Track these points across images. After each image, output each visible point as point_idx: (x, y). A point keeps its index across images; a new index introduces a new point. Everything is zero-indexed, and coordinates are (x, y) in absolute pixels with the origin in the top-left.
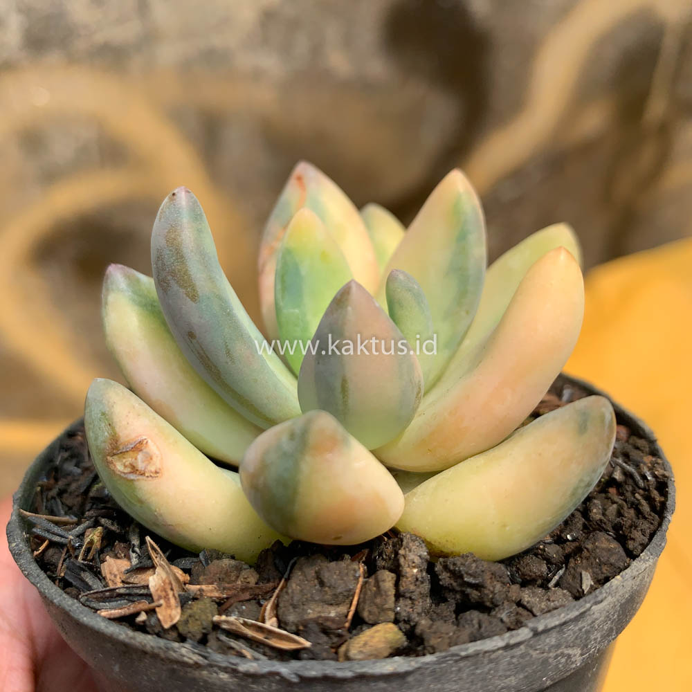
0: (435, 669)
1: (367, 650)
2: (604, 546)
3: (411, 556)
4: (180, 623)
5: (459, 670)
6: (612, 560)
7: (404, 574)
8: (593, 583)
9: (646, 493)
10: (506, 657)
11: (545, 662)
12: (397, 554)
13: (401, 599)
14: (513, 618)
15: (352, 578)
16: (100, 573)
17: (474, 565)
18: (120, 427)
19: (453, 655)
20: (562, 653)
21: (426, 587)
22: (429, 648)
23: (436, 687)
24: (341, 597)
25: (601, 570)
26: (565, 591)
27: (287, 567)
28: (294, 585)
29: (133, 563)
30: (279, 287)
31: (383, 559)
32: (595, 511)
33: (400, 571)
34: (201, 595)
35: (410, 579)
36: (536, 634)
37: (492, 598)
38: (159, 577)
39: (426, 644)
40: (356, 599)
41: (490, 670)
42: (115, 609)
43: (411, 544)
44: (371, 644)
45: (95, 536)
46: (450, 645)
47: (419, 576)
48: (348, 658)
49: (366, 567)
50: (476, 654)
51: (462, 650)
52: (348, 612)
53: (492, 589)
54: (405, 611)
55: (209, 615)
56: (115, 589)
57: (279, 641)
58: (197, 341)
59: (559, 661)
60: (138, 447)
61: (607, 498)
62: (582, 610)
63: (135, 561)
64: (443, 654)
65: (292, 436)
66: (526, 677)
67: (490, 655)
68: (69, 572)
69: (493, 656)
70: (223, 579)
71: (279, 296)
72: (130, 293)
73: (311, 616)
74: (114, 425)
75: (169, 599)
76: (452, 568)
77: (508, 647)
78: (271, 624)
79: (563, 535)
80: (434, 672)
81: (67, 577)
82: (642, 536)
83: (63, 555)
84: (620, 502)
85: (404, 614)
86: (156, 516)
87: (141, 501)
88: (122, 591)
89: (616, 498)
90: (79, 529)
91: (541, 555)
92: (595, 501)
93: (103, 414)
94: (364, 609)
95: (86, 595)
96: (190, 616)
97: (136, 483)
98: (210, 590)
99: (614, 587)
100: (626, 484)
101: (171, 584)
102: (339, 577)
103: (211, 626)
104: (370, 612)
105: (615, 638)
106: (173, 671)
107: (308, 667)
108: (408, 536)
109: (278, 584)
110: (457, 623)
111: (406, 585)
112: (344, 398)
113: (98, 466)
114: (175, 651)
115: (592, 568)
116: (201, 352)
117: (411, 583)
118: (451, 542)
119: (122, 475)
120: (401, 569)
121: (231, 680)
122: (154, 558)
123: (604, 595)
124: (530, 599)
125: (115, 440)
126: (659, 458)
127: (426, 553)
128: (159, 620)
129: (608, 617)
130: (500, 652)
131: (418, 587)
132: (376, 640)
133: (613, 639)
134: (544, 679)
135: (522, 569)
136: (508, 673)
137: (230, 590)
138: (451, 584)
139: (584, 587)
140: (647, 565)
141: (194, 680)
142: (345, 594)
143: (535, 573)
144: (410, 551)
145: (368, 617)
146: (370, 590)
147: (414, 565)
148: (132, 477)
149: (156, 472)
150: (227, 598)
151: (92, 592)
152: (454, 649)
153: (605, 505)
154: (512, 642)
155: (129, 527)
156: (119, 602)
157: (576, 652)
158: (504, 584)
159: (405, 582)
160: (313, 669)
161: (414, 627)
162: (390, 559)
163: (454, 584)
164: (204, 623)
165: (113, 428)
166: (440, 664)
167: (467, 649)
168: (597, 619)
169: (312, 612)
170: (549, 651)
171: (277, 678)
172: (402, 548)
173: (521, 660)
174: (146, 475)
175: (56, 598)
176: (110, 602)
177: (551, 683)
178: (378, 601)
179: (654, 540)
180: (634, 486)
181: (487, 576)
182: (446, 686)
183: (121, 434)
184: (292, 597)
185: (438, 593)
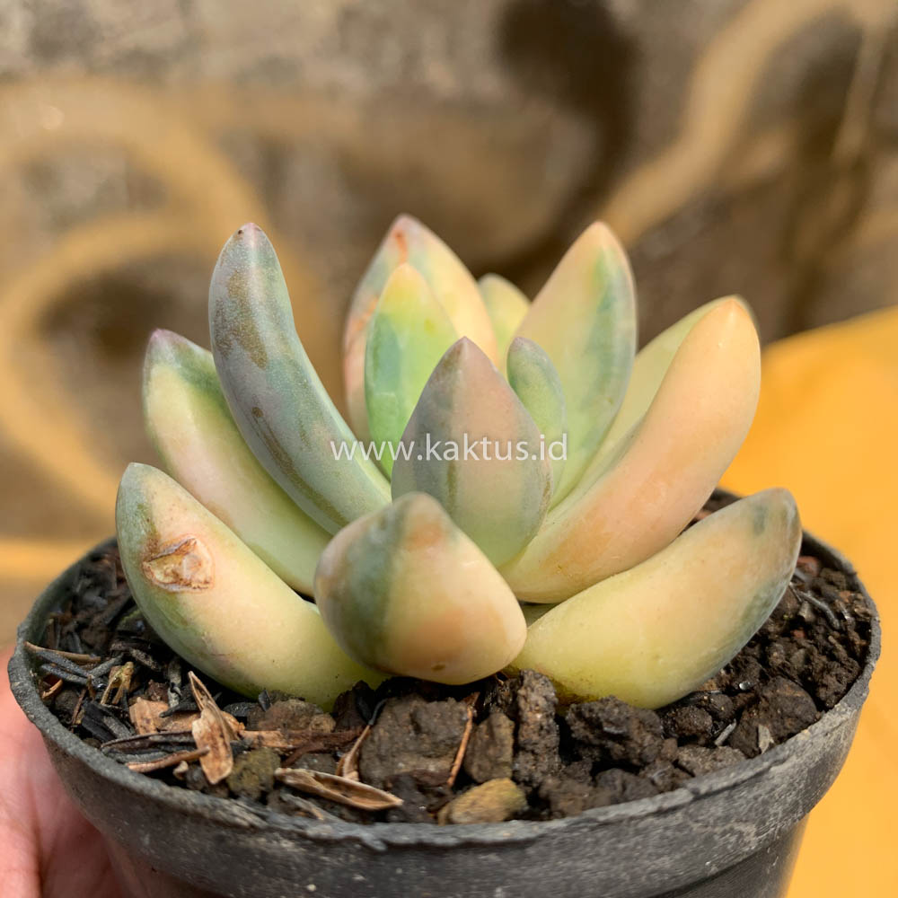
0: (563, 839)
1: (476, 811)
2: (787, 694)
3: (534, 697)
4: (231, 778)
5: (597, 842)
6: (798, 711)
7: (524, 719)
8: (772, 741)
9: (843, 635)
10: (656, 827)
11: (709, 840)
12: (515, 696)
13: (521, 753)
14: (667, 780)
15: (457, 722)
16: (128, 719)
17: (616, 710)
18: (161, 522)
19: (590, 820)
20: (732, 829)
21: (553, 739)
22: (556, 813)
23: (565, 865)
24: (442, 746)
25: (783, 724)
26: (736, 750)
27: (372, 713)
28: (381, 731)
29: (172, 706)
30: (370, 363)
31: (498, 705)
32: (775, 654)
33: (520, 717)
34: (260, 744)
35: (532, 726)
36: (698, 797)
37: (640, 754)
38: (205, 721)
39: (553, 808)
40: (462, 750)
41: (637, 844)
42: (147, 762)
43: (534, 683)
44: (481, 803)
45: (124, 673)
46: (584, 808)
47: (544, 723)
48: (449, 821)
49: (475, 711)
50: (619, 822)
51: (600, 814)
52: (452, 767)
53: (640, 741)
54: (526, 768)
55: (270, 768)
56: (147, 737)
57: (360, 799)
58: (264, 421)
59: (727, 839)
60: (183, 549)
61: (792, 642)
62: (758, 770)
63: (174, 703)
64: (576, 819)
65: (383, 524)
66: (683, 858)
67: (637, 824)
68: (87, 719)
69: (642, 825)
70: (289, 725)
71: (370, 375)
72: (180, 366)
73: (404, 771)
74: (154, 520)
75: (217, 749)
76: (587, 715)
77: (661, 813)
78: (350, 778)
79: (734, 684)
80: (562, 843)
81: (85, 725)
82: (837, 683)
83: (81, 699)
84: (808, 646)
85: (524, 773)
86: (203, 642)
87: (185, 622)
88: (157, 739)
89: (804, 642)
90: (102, 668)
91: (705, 707)
92: (777, 645)
93: (140, 506)
94: (472, 763)
95: (110, 745)
96: (245, 769)
97: (179, 597)
98: (273, 739)
99: (800, 744)
100: (817, 625)
101: (221, 729)
102: (440, 721)
103: (271, 782)
104: (480, 767)
105: (802, 817)
106: (221, 839)
107: (398, 831)
108: (531, 673)
109: (361, 733)
110: (595, 783)
111: (528, 734)
112: (450, 491)
113: (131, 577)
114: (224, 810)
115: (772, 722)
116: (269, 435)
117: (534, 732)
118: (587, 681)
119: (162, 586)
120: (520, 713)
121: (296, 850)
122: (199, 699)
123: (787, 752)
124: (690, 759)
125: (154, 540)
126: (860, 592)
127: (553, 694)
128: (204, 774)
129: (791, 784)
130: (650, 820)
131: (543, 738)
132: (487, 799)
133: (800, 819)
134: (708, 863)
135: (680, 722)
136: (660, 851)
137: (299, 739)
138: (587, 737)
139: (761, 746)
140: (844, 719)
141: (247, 851)
142: (449, 742)
143: (696, 726)
144: (533, 690)
145: (478, 773)
146: (481, 739)
147: (537, 708)
148: (175, 588)
149: (206, 582)
150: (294, 750)
151: (117, 740)
152: (590, 813)
153: (789, 649)
154: (666, 805)
155: (168, 663)
156: (152, 754)
157: (750, 829)
158: (655, 735)
159: (526, 731)
160: (405, 834)
161: (537, 790)
162: (507, 703)
163: (591, 736)
164: (264, 779)
165: (152, 525)
166: (572, 831)
167: (606, 813)
168: (777, 786)
169: (404, 766)
170: (714, 826)
171: (358, 846)
172: (523, 688)
173: (678, 833)
174: (193, 585)
175: (70, 747)
176: (140, 753)
177: (717, 870)
178: (491, 752)
179: (854, 689)
180: (827, 627)
181: (634, 725)
182: (579, 864)
183: (161, 533)
184: (379, 747)
185: (569, 749)
